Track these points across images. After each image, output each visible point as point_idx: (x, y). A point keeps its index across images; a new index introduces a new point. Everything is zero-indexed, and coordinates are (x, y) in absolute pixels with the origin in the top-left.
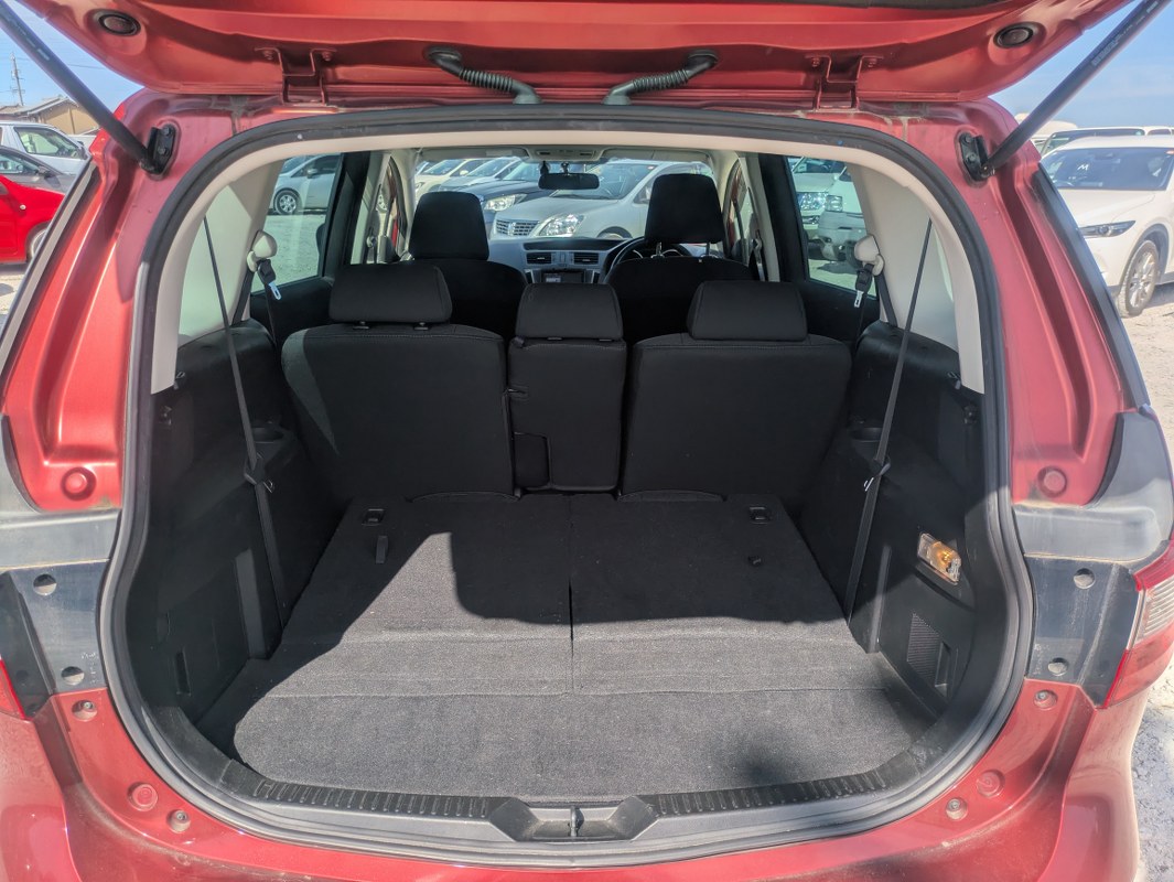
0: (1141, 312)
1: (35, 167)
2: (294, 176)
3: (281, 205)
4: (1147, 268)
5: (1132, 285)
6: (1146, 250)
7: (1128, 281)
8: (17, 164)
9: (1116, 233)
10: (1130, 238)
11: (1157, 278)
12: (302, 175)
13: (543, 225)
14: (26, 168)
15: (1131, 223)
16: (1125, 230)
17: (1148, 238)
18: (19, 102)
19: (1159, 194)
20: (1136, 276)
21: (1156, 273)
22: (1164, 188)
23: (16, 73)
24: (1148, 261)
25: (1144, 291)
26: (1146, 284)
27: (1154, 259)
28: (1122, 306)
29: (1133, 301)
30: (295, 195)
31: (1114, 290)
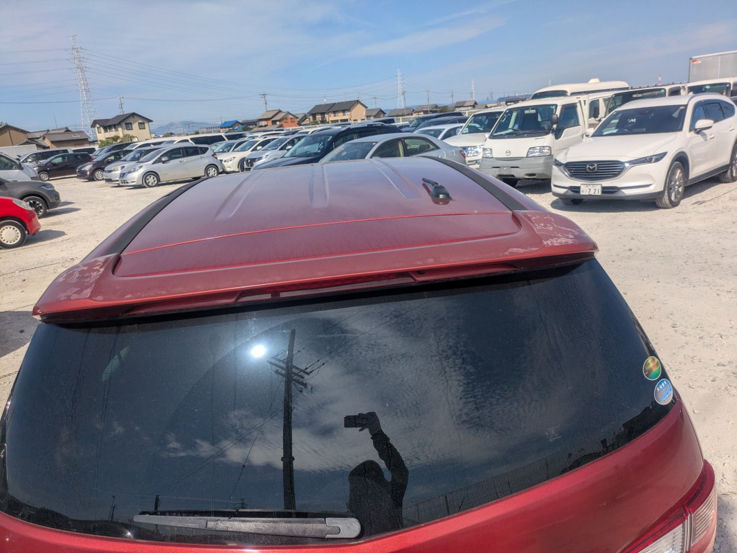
0: (679, 203)
2: (154, 163)
3: (147, 181)
4: (678, 177)
5: (671, 189)
6: (676, 167)
7: (668, 188)
9: (657, 160)
10: (666, 162)
11: (685, 182)
12: (159, 162)
15: (665, 154)
16: (662, 158)
17: (677, 161)
19: (679, 134)
20: (673, 183)
21: (684, 179)
22: (681, 129)
24: (678, 174)
25: (678, 191)
26: (679, 187)
27: (682, 172)
28: (667, 202)
29: (673, 198)
30: (156, 174)
31: (661, 194)
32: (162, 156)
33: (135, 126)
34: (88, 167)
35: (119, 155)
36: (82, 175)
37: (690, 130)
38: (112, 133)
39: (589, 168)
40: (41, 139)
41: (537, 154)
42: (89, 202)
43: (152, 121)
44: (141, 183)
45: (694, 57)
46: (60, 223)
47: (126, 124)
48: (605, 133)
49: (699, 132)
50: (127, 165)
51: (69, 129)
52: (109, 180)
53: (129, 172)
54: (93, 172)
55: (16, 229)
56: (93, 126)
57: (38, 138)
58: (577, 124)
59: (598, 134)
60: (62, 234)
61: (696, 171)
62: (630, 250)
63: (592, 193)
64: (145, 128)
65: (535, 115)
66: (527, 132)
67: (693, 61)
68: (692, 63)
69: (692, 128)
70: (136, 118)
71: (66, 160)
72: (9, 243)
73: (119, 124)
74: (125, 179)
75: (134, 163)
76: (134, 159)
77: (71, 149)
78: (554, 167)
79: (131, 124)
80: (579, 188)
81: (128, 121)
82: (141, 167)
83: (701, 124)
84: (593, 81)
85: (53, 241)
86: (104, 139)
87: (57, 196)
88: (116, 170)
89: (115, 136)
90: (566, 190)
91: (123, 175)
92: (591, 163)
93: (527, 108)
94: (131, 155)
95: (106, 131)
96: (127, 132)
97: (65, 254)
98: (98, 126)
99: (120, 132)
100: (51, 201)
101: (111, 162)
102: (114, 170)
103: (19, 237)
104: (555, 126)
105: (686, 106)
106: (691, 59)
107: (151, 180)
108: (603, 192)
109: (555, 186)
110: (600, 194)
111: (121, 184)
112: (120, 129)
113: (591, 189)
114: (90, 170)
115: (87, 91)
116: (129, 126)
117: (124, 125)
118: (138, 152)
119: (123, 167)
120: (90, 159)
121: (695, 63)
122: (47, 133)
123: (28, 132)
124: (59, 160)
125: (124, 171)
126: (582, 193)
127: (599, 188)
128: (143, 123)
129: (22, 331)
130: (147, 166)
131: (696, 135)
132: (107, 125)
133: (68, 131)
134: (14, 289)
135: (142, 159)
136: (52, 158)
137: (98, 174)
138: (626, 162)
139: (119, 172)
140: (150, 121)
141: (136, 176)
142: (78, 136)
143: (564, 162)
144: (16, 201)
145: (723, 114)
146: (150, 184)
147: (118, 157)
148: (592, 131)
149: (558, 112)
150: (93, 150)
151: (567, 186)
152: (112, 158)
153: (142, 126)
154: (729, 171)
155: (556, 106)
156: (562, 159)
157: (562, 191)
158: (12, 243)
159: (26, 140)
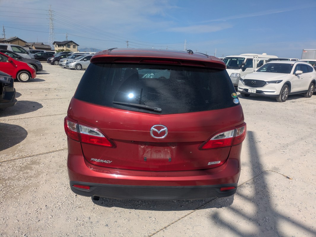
0: (285, 101)
1: (17, 56)
2: (81, 60)
3: (77, 67)
4: (286, 91)
5: (283, 95)
6: (286, 87)
7: (281, 94)
8: (11, 55)
9: (278, 83)
10: (282, 84)
11: (288, 93)
12: (83, 60)
13: (145, 75)
14: (13, 56)
15: (282, 81)
16: (280, 82)
17: (286, 84)
18: (4, 38)
19: (289, 74)
20: (284, 93)
21: (288, 92)
22: (290, 73)
23: (4, 30)
24: (286, 89)
25: (286, 96)
26: (286, 95)
27: (288, 89)
28: (281, 99)
29: (283, 98)
30: (81, 65)
31: (278, 96)
32: (84, 58)
33: (72, 46)
34: (52, 59)
35: (66, 56)
36: (49, 62)
37: (293, 74)
38: (61, 48)
39: (253, 82)
40: (31, 46)
41: (234, 76)
42: (53, 72)
43: (79, 45)
44: (74, 68)
45: (304, 50)
46: (42, 77)
47: (68, 45)
48: (261, 71)
49: (297, 75)
50: (69, 60)
51: (43, 43)
52: (61, 65)
53: (70, 63)
54: (54, 61)
55: (27, 75)
56: (54, 44)
57: (30, 45)
58: (252, 67)
59: (258, 71)
60: (44, 80)
61: (294, 90)
62: (262, 112)
63: (252, 92)
64: (75, 48)
65: (236, 61)
66: (232, 67)
67: (304, 51)
68: (303, 52)
69: (294, 73)
70: (72, 43)
71: (43, 55)
72: (23, 80)
73: (65, 45)
74: (68, 65)
75: (72, 59)
76: (72, 58)
77: (45, 51)
78: (240, 80)
79: (70, 45)
80: (248, 89)
81: (69, 44)
82: (75, 61)
83: (298, 72)
84: (264, 54)
85: (41, 82)
86: (58, 50)
87: (41, 67)
88: (64, 62)
89: (63, 49)
90: (243, 90)
91: (67, 63)
92: (254, 80)
93: (234, 58)
94: (71, 56)
95: (59, 47)
96: (67, 48)
97: (46, 87)
98: (56, 44)
99: (65, 48)
100: (39, 68)
101: (62, 58)
102: (64, 61)
103: (28, 79)
104: (243, 66)
105: (293, 65)
106: (303, 50)
107: (79, 67)
108: (256, 92)
109: (239, 88)
110: (255, 93)
111: (66, 67)
112: (65, 47)
113: (252, 90)
114: (53, 60)
115: (53, 29)
116: (69, 46)
117: (67, 45)
118: (74, 55)
119: (68, 60)
120: (53, 56)
121: (305, 52)
122: (34, 44)
123: (26, 42)
124: (40, 55)
125: (68, 62)
126: (249, 92)
127: (255, 90)
128: (75, 46)
129: (34, 107)
130: (77, 61)
131: (295, 76)
132: (60, 44)
133: (43, 44)
134: (28, 95)
135: (76, 58)
136: (37, 53)
137: (56, 62)
138: (267, 82)
139: (66, 62)
140: (78, 45)
141: (73, 65)
142: (47, 47)
143: (243, 79)
144: (29, 65)
145: (308, 70)
146: (78, 69)
147: (65, 57)
148: (257, 69)
149: (245, 61)
150: (54, 53)
151: (244, 88)
152: (63, 57)
153: (74, 47)
154: (308, 93)
155: (245, 58)
156: (243, 78)
157: (241, 90)
158: (25, 80)
159: (24, 45)
